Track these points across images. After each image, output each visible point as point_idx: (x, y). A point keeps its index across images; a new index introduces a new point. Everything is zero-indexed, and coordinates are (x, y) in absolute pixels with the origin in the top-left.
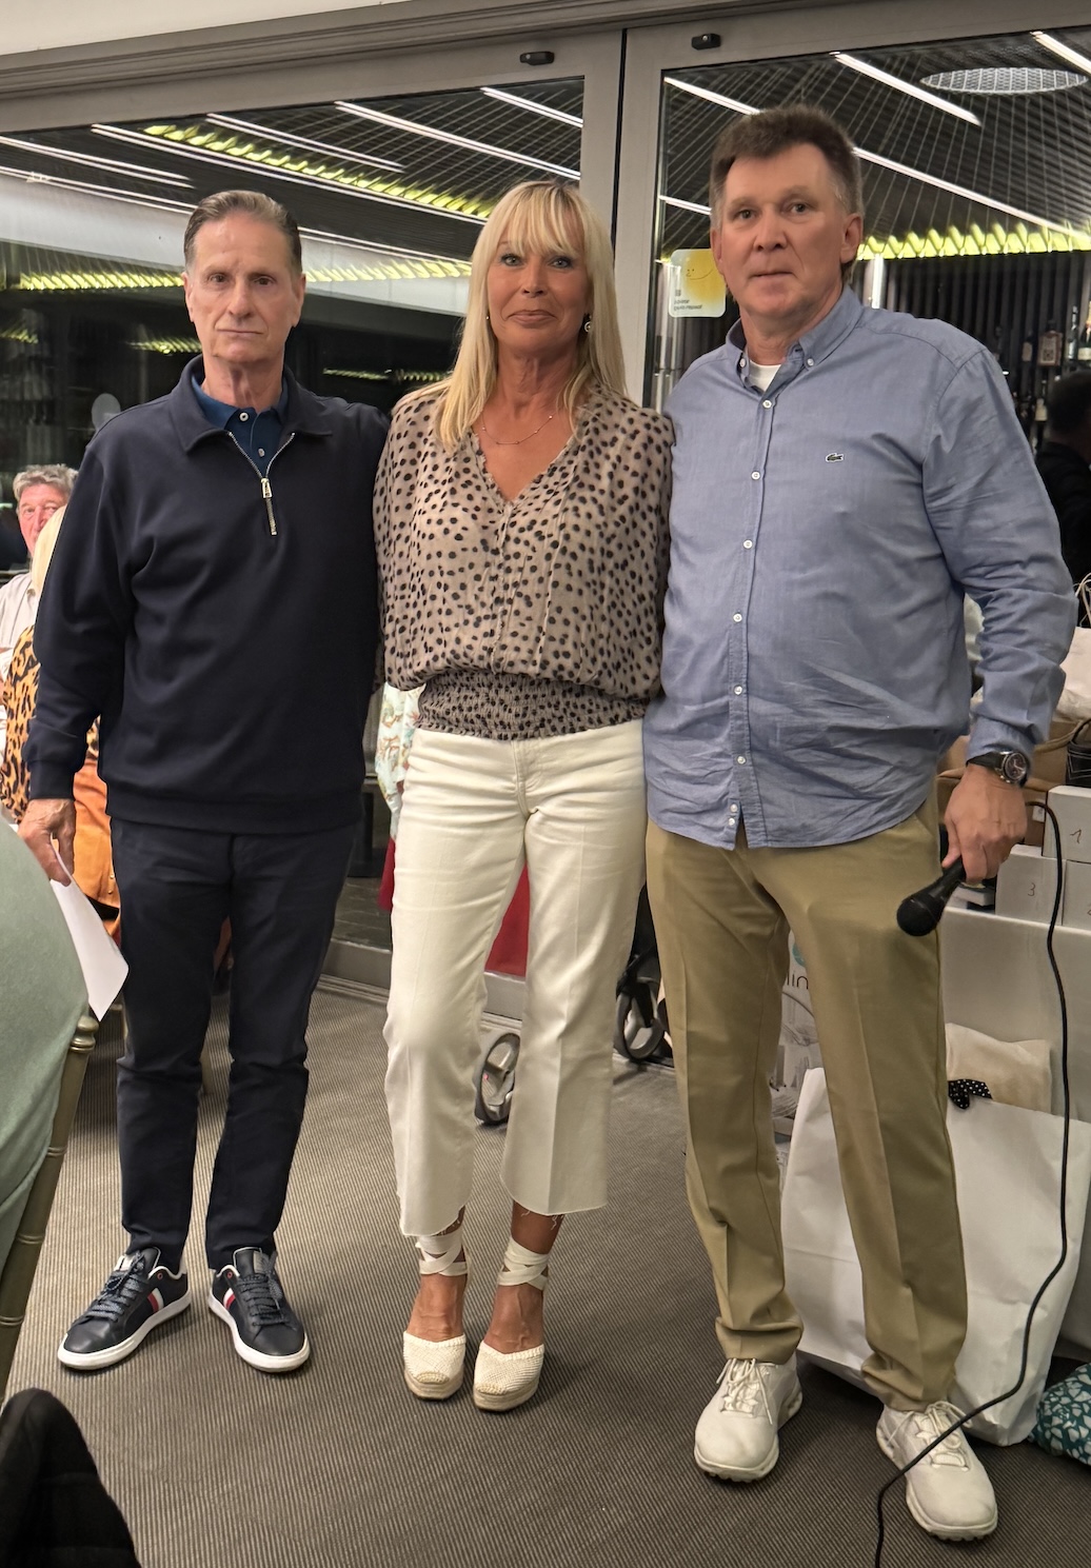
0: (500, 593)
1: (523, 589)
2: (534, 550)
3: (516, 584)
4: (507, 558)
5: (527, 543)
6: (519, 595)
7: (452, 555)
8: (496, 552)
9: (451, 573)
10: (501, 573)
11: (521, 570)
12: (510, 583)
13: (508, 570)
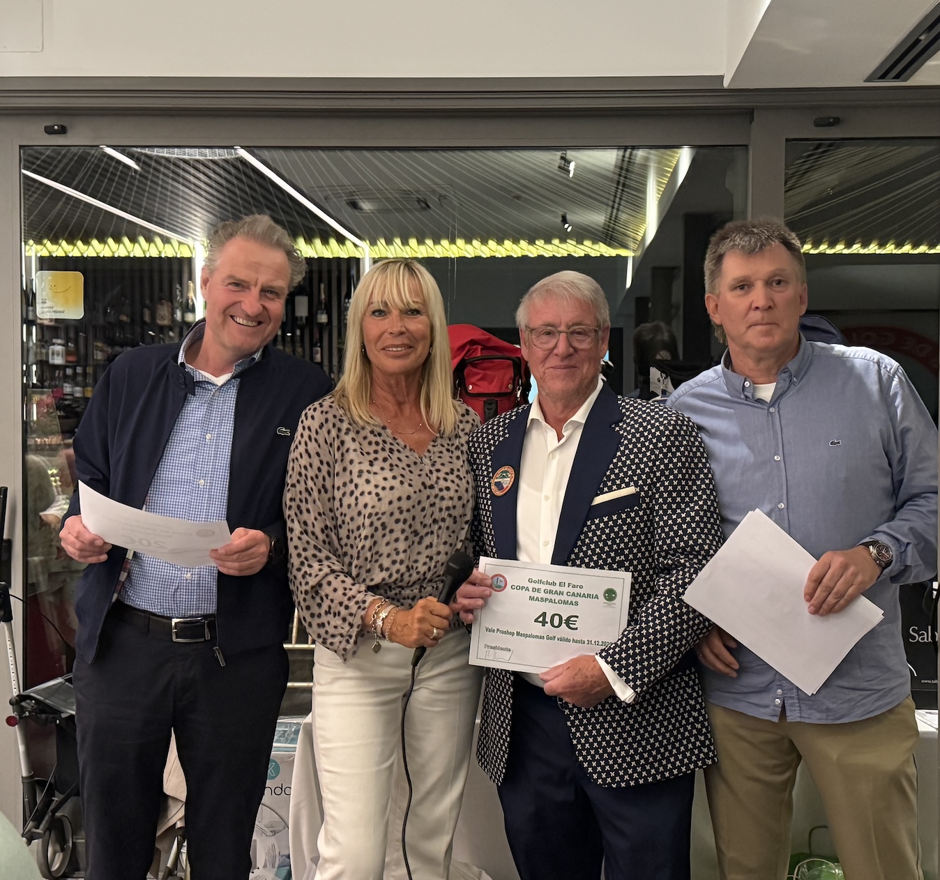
0: (437, 515)
1: (452, 512)
2: (458, 485)
3: (448, 508)
4: (441, 490)
5: (453, 481)
6: (450, 515)
7: (409, 498)
8: (432, 487)
9: (408, 510)
10: (437, 501)
11: (451, 498)
12: (444, 508)
13: (443, 498)
